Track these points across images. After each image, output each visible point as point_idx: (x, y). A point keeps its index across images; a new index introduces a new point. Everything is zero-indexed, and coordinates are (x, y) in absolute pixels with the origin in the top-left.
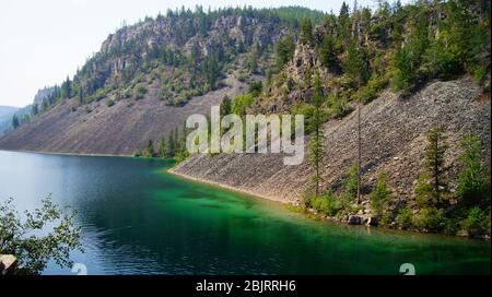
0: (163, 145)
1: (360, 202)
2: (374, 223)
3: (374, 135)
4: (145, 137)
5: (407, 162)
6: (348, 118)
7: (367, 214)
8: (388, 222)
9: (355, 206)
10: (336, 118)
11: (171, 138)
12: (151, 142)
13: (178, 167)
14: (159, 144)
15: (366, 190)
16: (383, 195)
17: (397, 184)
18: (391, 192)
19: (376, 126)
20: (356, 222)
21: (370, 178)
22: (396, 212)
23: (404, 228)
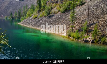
0: (16, 14)
1: (87, 35)
2: (93, 42)
3: (93, 12)
4: (9, 12)
5: (104, 21)
6: (83, 6)
7: (90, 38)
8: (98, 42)
9: (86, 36)
10: (79, 6)
11: (19, 13)
12: (11, 13)
13: (22, 22)
14: (15, 14)
15: (90, 31)
16: (96, 33)
17: (101, 29)
18: (99, 32)
19: (93, 9)
20: (87, 41)
21: (91, 28)
22: (100, 38)
23: (103, 44)
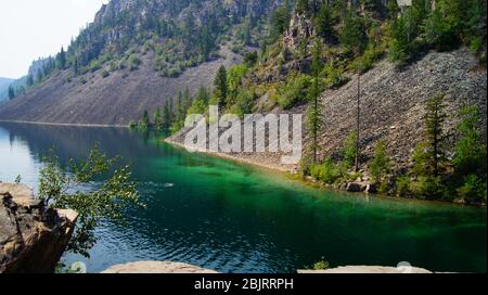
0: (159, 115)
1: (357, 170)
2: (373, 190)
3: (371, 104)
4: (140, 108)
5: (403, 132)
6: (344, 87)
7: (366, 180)
8: (387, 189)
9: (353, 173)
10: (331, 88)
11: (166, 110)
12: (146, 112)
13: (174, 137)
14: (155, 115)
15: (363, 159)
16: (381, 163)
17: (394, 152)
18: (389, 160)
19: (371, 96)
20: (355, 189)
21: (366, 151)
22: (393, 180)
23: (402, 195)
